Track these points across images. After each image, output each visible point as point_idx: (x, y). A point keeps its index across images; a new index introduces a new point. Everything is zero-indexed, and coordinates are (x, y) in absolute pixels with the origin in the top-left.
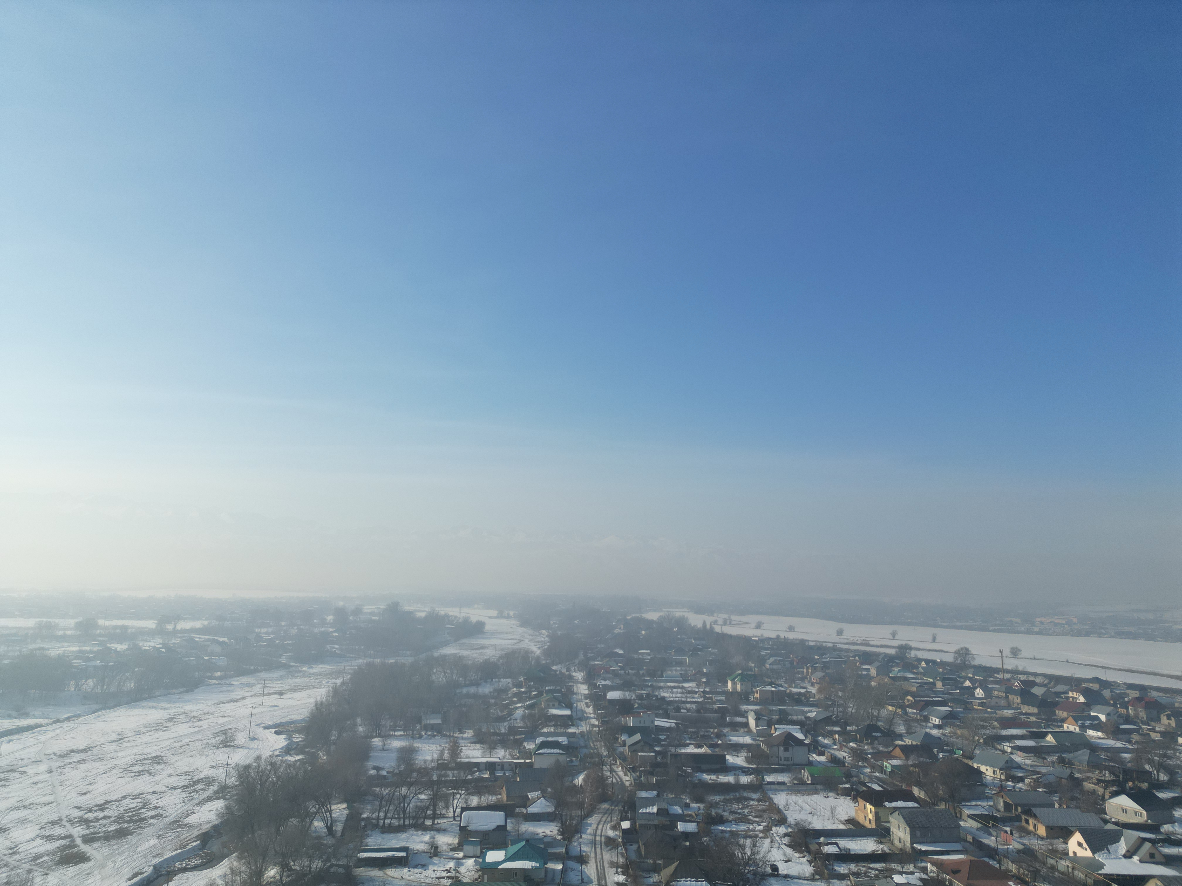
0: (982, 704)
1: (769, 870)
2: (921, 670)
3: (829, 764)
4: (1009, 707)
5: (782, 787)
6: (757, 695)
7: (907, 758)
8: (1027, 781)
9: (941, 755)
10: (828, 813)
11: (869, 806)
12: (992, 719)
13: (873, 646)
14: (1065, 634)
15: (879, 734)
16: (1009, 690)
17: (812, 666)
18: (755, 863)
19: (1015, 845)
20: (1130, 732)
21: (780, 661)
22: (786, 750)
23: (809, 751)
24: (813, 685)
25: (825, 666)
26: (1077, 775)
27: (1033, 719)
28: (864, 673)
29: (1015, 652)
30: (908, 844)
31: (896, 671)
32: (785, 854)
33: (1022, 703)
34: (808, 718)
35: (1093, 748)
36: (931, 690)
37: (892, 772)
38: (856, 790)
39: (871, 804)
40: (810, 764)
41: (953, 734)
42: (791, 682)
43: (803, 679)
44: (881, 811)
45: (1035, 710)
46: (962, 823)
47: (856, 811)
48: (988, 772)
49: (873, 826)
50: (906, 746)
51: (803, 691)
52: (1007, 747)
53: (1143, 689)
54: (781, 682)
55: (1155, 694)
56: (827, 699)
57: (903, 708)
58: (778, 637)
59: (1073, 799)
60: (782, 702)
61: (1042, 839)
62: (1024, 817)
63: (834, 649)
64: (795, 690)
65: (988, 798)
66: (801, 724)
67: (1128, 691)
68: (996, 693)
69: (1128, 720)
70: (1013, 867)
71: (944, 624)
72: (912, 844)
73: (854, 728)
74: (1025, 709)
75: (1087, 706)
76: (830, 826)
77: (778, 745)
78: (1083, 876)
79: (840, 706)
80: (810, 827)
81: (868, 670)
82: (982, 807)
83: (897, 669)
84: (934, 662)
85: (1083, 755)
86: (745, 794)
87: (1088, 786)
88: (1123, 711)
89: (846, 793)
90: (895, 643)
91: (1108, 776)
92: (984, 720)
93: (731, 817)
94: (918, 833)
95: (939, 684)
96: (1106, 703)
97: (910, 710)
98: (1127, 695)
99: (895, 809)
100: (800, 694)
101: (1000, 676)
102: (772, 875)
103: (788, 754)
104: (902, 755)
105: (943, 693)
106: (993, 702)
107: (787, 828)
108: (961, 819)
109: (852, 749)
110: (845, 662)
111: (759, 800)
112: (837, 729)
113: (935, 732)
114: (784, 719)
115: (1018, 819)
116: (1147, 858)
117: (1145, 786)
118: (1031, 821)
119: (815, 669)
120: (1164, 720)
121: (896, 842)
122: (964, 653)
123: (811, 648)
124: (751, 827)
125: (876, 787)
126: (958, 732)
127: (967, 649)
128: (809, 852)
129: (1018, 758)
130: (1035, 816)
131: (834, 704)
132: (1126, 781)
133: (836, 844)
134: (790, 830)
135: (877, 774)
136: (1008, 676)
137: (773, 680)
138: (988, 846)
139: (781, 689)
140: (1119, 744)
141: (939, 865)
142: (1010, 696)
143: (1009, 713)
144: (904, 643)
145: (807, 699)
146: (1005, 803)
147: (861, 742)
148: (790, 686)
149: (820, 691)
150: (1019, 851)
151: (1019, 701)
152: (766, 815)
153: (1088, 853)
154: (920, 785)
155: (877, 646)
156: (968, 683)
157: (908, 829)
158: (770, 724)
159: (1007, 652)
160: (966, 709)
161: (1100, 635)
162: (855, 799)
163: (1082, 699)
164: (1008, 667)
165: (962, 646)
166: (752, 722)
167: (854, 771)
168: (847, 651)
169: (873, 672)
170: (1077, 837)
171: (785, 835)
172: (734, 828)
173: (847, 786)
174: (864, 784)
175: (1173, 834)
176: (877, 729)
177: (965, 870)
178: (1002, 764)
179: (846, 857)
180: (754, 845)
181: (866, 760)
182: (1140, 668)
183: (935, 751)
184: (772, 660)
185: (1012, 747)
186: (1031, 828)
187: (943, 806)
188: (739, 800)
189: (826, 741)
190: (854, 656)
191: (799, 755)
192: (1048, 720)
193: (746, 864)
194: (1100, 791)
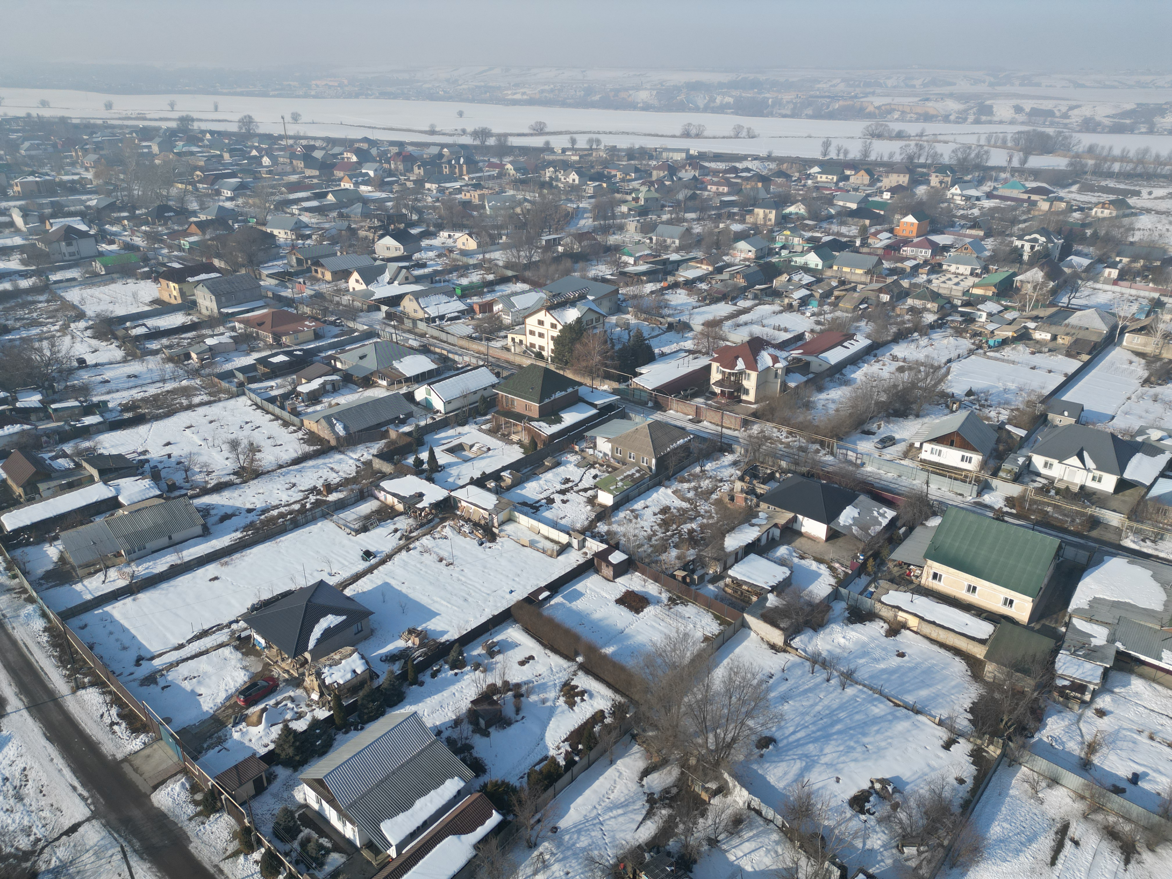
0: (270, 172)
1: (75, 364)
2: (206, 142)
3: (123, 252)
4: (294, 172)
5: (73, 283)
6: (18, 189)
7: (204, 233)
8: (314, 237)
9: (236, 226)
10: (130, 299)
11: (172, 284)
12: (280, 185)
13: (151, 120)
14: (338, 97)
15: (172, 214)
16: (293, 156)
17: (82, 148)
18: (58, 361)
19: (308, 292)
20: (391, 183)
21: (38, 145)
22: (69, 244)
23: (97, 242)
24: (87, 169)
25: (98, 147)
26: (353, 226)
27: (315, 181)
28: (146, 150)
29: (296, 118)
30: (216, 310)
31: (180, 146)
32: (90, 346)
33: (306, 166)
34: (89, 207)
35: (365, 201)
36: (219, 162)
37: (191, 248)
38: (157, 272)
39: (174, 282)
40: (101, 254)
41: (246, 204)
42: (60, 168)
43: (73, 164)
44: (185, 287)
45: (317, 173)
46: (262, 283)
47: (160, 291)
48: (282, 235)
49: (179, 301)
50: (201, 221)
51: (76, 177)
52: (295, 209)
53: (401, 144)
54: (46, 170)
55: (410, 148)
56: (107, 183)
57: (193, 184)
58: (29, 115)
59: (351, 246)
60: (54, 194)
61: (329, 283)
62: (313, 268)
63: (106, 126)
64: (66, 178)
65: (282, 258)
66: (83, 215)
67: (391, 148)
68: (281, 160)
69: (390, 173)
70: (307, 310)
71: (225, 91)
72: (219, 309)
73: (144, 211)
74: (309, 172)
75: (360, 164)
76: (134, 310)
77: (58, 241)
78: (360, 305)
79: (123, 189)
80: (113, 315)
81: (149, 147)
82: (278, 266)
83: (181, 143)
84: (219, 133)
85: (358, 208)
86: (30, 298)
87: (362, 233)
88: (386, 166)
89: (146, 276)
90: (176, 115)
91: (377, 223)
92: (273, 187)
93: (18, 324)
94: (223, 299)
95: (226, 156)
96: (374, 160)
97: (201, 186)
98: (389, 151)
99: (199, 282)
100: (73, 182)
101: (283, 143)
102: (79, 368)
103: (72, 249)
104: (198, 231)
105: (231, 164)
106: (280, 168)
107: (87, 321)
108: (260, 279)
109: (145, 232)
110: (121, 141)
111: (48, 301)
112: (125, 214)
113: (228, 205)
114: (59, 212)
115: (309, 270)
116: (404, 281)
117: (402, 226)
118: (320, 270)
119: (86, 151)
120: (416, 170)
121: (204, 311)
122: (247, 121)
123: (76, 126)
124: (45, 329)
125: (176, 265)
126: (250, 201)
127: (250, 117)
128: (116, 338)
129: (305, 218)
130: (322, 266)
131: (116, 188)
132: (389, 224)
133: (144, 325)
134: (91, 323)
135: (176, 253)
136: (291, 142)
137: (35, 169)
138: (286, 298)
139: (48, 178)
140: (384, 195)
141: (246, 322)
142: (294, 162)
143: (294, 178)
144: (184, 114)
145: (83, 186)
146: (297, 259)
147: (154, 224)
148: (59, 174)
149: (97, 176)
150: (311, 297)
151: (302, 165)
152: (59, 314)
153: (364, 287)
154: (219, 256)
155: (156, 120)
156: (254, 153)
157: (213, 297)
158: (42, 219)
159: (288, 118)
160: (255, 178)
161: (367, 96)
162: (156, 280)
163: (354, 159)
164: (290, 133)
165: (246, 114)
166: (19, 221)
167: (151, 254)
168: (121, 127)
169: (155, 149)
170: (356, 276)
171: (87, 328)
172: (24, 334)
173: (146, 269)
174: (164, 265)
175: (421, 259)
176: (169, 209)
177: (269, 322)
178: (292, 225)
179: (156, 334)
180: (53, 345)
181: (161, 241)
182: (399, 126)
183: (230, 222)
184: (27, 144)
185: (299, 210)
186: (320, 275)
187: (243, 271)
188: (23, 306)
189: (114, 229)
190: (131, 133)
191: (85, 247)
192: (328, 181)
193: (48, 364)
194: (371, 235)
